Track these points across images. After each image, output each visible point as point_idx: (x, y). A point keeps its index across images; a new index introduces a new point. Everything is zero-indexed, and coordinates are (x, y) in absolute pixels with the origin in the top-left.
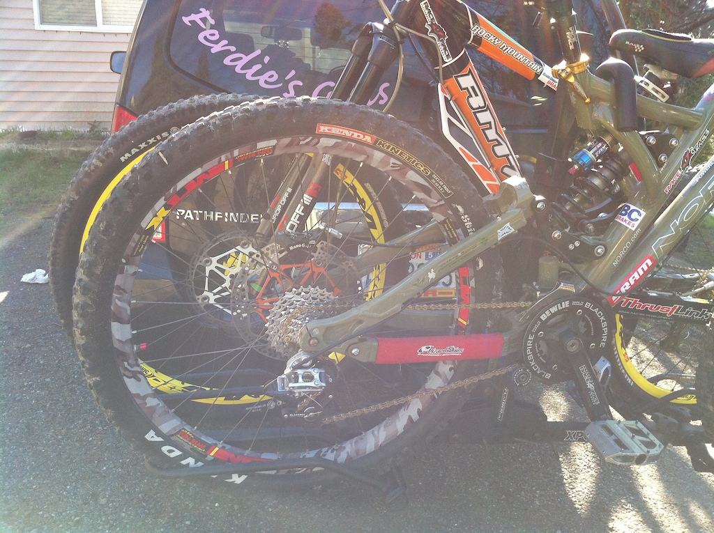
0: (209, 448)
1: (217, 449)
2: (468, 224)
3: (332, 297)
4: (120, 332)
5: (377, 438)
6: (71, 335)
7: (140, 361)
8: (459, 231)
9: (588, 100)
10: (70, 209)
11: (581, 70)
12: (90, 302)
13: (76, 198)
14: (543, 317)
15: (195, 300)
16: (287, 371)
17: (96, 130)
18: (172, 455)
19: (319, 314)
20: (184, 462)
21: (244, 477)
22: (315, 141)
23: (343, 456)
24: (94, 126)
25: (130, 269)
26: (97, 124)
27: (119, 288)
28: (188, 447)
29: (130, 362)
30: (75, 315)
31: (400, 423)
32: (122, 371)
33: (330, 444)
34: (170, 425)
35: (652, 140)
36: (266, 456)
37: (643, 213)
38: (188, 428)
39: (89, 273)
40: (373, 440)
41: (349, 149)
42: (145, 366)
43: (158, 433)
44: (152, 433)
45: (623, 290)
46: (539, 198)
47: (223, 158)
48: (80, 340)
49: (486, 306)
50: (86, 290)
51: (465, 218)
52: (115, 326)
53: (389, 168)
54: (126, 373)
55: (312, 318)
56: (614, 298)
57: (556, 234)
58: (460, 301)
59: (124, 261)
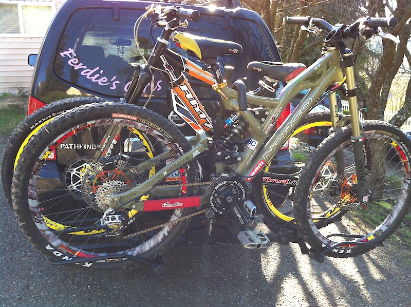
0: (74, 252)
1: (78, 252)
2: (182, 151)
3: (123, 184)
4: (33, 203)
5: (150, 245)
6: (12, 206)
7: (42, 215)
8: (178, 154)
9: (227, 99)
10: (9, 151)
11: (224, 86)
12: (19, 191)
13: (11, 146)
14: (216, 188)
15: (67, 188)
16: (104, 216)
17: (22, 92)
18: (58, 255)
19: (118, 192)
20: (64, 258)
21: (91, 264)
22: (112, 120)
23: (135, 253)
24: (20, 89)
25: (35, 177)
26: (22, 89)
27: (31, 185)
28: (65, 252)
29: (37, 216)
30: (13, 197)
31: (160, 237)
32: (34, 220)
33: (129, 248)
34: (57, 242)
35: (257, 113)
36: (100, 255)
37: (257, 143)
38: (65, 244)
39: (18, 179)
40: (148, 246)
41: (127, 122)
42: (44, 218)
43: (52, 246)
44: (49, 246)
45: (252, 175)
46: (210, 139)
47: (73, 129)
48: (15, 207)
49: (191, 185)
50: (17, 186)
51: (180, 148)
52: (30, 201)
53: (145, 129)
54: (36, 220)
55: (115, 193)
56: (249, 178)
57: (219, 153)
58: (182, 183)
59: (32, 173)
